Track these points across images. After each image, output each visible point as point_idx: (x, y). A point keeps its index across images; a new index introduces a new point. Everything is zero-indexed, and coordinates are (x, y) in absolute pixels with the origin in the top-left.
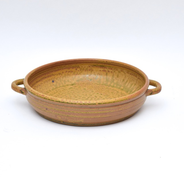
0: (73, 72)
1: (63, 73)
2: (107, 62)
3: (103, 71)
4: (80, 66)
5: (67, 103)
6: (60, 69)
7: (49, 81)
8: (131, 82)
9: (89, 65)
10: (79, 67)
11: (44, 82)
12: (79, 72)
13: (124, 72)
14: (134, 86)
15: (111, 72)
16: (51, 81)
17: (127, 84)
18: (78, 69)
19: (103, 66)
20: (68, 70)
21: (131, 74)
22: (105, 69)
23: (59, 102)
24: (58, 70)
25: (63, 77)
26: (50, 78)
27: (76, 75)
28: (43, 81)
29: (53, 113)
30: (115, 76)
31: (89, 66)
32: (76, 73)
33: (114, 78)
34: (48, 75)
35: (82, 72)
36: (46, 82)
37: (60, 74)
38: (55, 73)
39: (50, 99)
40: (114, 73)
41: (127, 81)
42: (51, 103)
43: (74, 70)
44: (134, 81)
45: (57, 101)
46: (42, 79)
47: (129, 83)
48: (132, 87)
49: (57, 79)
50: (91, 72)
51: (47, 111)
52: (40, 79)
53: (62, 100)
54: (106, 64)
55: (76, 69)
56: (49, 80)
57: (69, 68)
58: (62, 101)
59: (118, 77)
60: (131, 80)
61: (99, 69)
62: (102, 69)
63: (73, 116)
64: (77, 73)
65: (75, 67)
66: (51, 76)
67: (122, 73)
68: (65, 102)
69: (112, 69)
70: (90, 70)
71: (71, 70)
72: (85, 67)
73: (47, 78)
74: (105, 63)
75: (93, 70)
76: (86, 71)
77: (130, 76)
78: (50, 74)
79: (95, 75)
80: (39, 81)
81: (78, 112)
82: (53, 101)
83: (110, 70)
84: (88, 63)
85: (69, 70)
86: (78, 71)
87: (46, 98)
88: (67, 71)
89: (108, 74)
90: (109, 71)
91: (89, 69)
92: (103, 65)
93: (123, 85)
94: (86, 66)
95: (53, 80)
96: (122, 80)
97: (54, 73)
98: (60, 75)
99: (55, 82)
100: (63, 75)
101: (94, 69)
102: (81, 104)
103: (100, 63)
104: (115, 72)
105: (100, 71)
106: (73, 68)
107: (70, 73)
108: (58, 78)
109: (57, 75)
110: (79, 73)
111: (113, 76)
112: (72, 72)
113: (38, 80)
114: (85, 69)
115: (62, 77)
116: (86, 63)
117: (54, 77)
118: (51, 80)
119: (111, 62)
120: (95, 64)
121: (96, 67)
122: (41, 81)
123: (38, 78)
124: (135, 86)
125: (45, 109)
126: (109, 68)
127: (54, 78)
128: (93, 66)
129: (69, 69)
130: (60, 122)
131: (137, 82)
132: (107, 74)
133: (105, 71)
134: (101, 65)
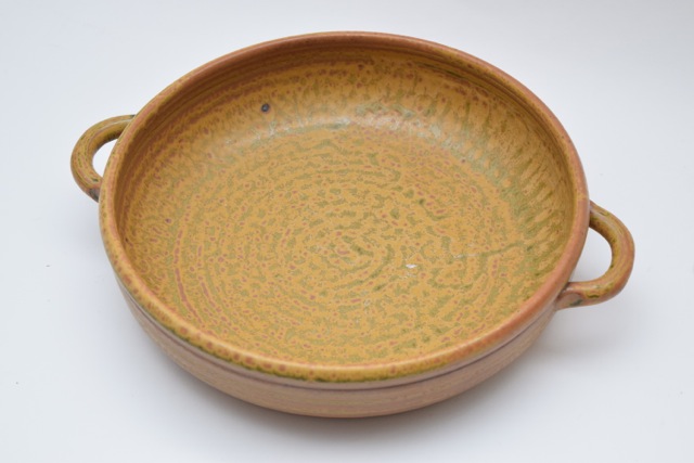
0: (348, 75)
1: (308, 75)
2: (470, 66)
3: (457, 90)
4: (374, 58)
6: (298, 65)
7: (251, 106)
8: (540, 173)
9: (410, 61)
10: (373, 63)
11: (229, 115)
12: (369, 79)
13: (524, 122)
14: (546, 198)
15: (484, 104)
16: (258, 107)
17: (526, 174)
18: (369, 68)
19: (459, 77)
20: (329, 68)
21: (544, 144)
22: (465, 88)
24: (288, 68)
25: (306, 92)
26: (254, 96)
27: (359, 86)
28: (221, 110)
30: (496, 125)
31: (410, 65)
32: (359, 79)
33: (491, 131)
34: (249, 85)
35: (381, 78)
36: (237, 113)
37: (296, 79)
38: (278, 77)
40: (494, 112)
41: (530, 161)
43: (352, 68)
44: (550, 175)
46: (221, 103)
47: (533, 174)
48: (539, 198)
49: (282, 98)
50: (415, 84)
52: (207, 105)
54: (468, 72)
55: (360, 66)
56: (252, 103)
59: (503, 129)
60: (543, 168)
61: (445, 81)
62: (452, 84)
64: (364, 80)
65: (357, 61)
66: (259, 88)
69: (487, 95)
70: (410, 77)
71: (340, 66)
72: (393, 64)
73: (241, 98)
74: (463, 69)
75: (421, 80)
76: (395, 76)
77: (543, 148)
78: (255, 83)
79: (427, 97)
80: (207, 112)
83: (481, 97)
84: (406, 53)
85: (335, 68)
86: (368, 72)
88: (324, 72)
89: (471, 106)
90: (476, 99)
91: (407, 71)
92: (459, 72)
93: (512, 174)
94: (399, 61)
95: (267, 101)
96: (513, 150)
97: (271, 78)
98: (298, 84)
99: (272, 108)
100: (310, 82)
101: (426, 76)
103: (448, 63)
104: (495, 107)
105: (447, 87)
106: (349, 61)
107: (335, 78)
108: (288, 92)
109: (286, 83)
110: (368, 81)
111: (487, 120)
112: (345, 73)
113: (199, 112)
114: (393, 69)
115: (303, 89)
116: (398, 51)
117: (271, 90)
118: (260, 101)
119: (485, 74)
120: (431, 62)
121: (434, 71)
122: (217, 111)
123: (199, 105)
124: (550, 201)
126: (477, 89)
127: (273, 94)
128: (421, 67)
129: (333, 64)
131: (557, 186)
132: (468, 104)
133: (464, 93)
134: (451, 69)
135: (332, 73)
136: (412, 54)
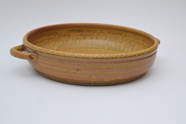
1: (44, 40)
3: (80, 35)
5: (107, 58)
6: (42, 37)
10: (58, 33)
12: (57, 39)
13: (104, 33)
15: (89, 35)
18: (57, 36)
19: (81, 30)
20: (48, 37)
21: (113, 34)
22: (83, 33)
23: (97, 58)
27: (56, 41)
29: (86, 73)
31: (67, 32)
35: (60, 38)
37: (42, 41)
38: (38, 40)
39: (85, 57)
40: (93, 36)
42: (84, 62)
43: (53, 36)
45: (95, 58)
50: (69, 37)
51: (78, 72)
53: (99, 55)
54: (84, 27)
55: (55, 35)
57: (49, 35)
58: (100, 57)
59: (97, 39)
62: (79, 34)
63: (112, 73)
67: (102, 34)
68: (105, 57)
69: (89, 32)
70: (67, 36)
71: (51, 36)
72: (63, 33)
76: (63, 37)
77: (112, 35)
79: (73, 40)
81: (118, 67)
82: (89, 58)
83: (88, 34)
87: (78, 57)
88: (47, 39)
92: (81, 28)
94: (64, 31)
100: (45, 42)
101: (72, 34)
102: (122, 58)
103: (78, 27)
104: (93, 34)
105: (78, 35)
106: (52, 34)
108: (41, 45)
112: (52, 38)
114: (63, 35)
115: (44, 44)
116: (64, 28)
119: (89, 25)
120: (73, 29)
121: (74, 31)
125: (74, 71)
126: (86, 32)
128: (70, 31)
130: (90, 84)
132: (85, 37)
133: (83, 35)
134: (78, 29)
135: (49, 39)
136: (68, 28)
